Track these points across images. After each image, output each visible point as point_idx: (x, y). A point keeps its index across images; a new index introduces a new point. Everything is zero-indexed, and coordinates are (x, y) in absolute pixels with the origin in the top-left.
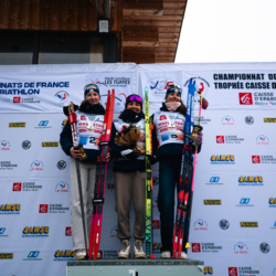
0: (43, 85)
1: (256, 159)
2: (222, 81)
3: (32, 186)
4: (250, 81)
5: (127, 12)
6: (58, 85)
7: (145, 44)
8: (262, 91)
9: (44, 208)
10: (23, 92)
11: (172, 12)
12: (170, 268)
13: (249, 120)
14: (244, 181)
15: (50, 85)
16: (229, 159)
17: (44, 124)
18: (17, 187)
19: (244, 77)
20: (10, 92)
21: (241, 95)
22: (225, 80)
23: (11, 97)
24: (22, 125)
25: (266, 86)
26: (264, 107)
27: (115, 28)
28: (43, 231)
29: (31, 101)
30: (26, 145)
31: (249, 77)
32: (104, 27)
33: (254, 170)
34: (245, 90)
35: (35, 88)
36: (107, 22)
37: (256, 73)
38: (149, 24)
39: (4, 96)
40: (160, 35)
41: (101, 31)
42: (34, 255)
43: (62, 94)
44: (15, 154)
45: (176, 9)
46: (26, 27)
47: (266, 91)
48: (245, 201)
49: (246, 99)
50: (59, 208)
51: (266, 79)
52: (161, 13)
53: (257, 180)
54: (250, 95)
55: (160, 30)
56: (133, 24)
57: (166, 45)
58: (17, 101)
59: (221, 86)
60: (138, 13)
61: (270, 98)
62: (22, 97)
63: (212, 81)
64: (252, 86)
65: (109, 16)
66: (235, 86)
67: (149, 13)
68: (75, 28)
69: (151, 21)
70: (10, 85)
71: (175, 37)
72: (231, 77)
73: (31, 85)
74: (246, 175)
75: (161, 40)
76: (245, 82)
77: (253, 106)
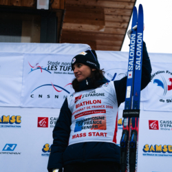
7: (88, 27)
27: (56, 5)
40: (107, 18)
41: (39, 7)
55: (107, 11)
57: (112, 30)
71: (124, 21)
75: (107, 24)
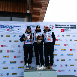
0: (14, 26)
1: (65, 45)
2: (57, 26)
3: (12, 51)
4: (63, 27)
5: (34, 8)
6: (18, 26)
7: (37, 16)
8: (66, 29)
9: (15, 57)
10: (9, 28)
11: (44, 9)
12: (49, 72)
13: (63, 36)
14: (62, 50)
15: (16, 26)
16: (59, 45)
17: (15, 36)
18: (8, 51)
19: (62, 25)
20: (6, 28)
21: (61, 30)
22: (58, 26)
23: (6, 29)
24: (9, 36)
25: (67, 28)
26: (66, 33)
27: (31, 12)
28: (15, 62)
29: (11, 30)
30: (10, 41)
31: (63, 25)
32: (28, 12)
33: (64, 47)
34: (62, 29)
35: (12, 27)
36: (29, 11)
37: (65, 25)
38: (38, 11)
39: (4, 29)
42: (13, 68)
43: (19, 29)
44: (8, 43)
45: (45, 8)
46: (9, 11)
47: (67, 29)
48: (62, 55)
49: (62, 31)
50: (19, 57)
51: (67, 26)
52: (41, 9)
53: (65, 50)
54: (63, 30)
55: (41, 13)
56: (34, 11)
57: (42, 16)
58: (8, 30)
59: (57, 27)
60: (36, 9)
61: (68, 31)
62: (9, 29)
63: (55, 26)
64: (64, 28)
65: (30, 9)
66: (60, 28)
67: (39, 9)
68: (21, 12)
69: (39, 11)
70: (6, 26)
71: (44, 15)
72: (59, 25)
73: (11, 26)
74: (62, 48)
76: (62, 27)
77: (64, 32)
